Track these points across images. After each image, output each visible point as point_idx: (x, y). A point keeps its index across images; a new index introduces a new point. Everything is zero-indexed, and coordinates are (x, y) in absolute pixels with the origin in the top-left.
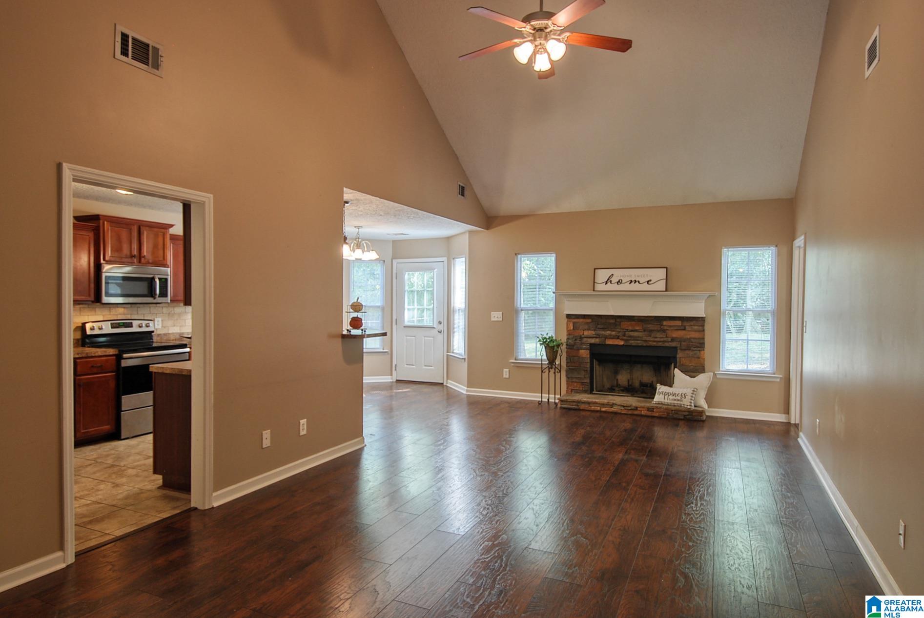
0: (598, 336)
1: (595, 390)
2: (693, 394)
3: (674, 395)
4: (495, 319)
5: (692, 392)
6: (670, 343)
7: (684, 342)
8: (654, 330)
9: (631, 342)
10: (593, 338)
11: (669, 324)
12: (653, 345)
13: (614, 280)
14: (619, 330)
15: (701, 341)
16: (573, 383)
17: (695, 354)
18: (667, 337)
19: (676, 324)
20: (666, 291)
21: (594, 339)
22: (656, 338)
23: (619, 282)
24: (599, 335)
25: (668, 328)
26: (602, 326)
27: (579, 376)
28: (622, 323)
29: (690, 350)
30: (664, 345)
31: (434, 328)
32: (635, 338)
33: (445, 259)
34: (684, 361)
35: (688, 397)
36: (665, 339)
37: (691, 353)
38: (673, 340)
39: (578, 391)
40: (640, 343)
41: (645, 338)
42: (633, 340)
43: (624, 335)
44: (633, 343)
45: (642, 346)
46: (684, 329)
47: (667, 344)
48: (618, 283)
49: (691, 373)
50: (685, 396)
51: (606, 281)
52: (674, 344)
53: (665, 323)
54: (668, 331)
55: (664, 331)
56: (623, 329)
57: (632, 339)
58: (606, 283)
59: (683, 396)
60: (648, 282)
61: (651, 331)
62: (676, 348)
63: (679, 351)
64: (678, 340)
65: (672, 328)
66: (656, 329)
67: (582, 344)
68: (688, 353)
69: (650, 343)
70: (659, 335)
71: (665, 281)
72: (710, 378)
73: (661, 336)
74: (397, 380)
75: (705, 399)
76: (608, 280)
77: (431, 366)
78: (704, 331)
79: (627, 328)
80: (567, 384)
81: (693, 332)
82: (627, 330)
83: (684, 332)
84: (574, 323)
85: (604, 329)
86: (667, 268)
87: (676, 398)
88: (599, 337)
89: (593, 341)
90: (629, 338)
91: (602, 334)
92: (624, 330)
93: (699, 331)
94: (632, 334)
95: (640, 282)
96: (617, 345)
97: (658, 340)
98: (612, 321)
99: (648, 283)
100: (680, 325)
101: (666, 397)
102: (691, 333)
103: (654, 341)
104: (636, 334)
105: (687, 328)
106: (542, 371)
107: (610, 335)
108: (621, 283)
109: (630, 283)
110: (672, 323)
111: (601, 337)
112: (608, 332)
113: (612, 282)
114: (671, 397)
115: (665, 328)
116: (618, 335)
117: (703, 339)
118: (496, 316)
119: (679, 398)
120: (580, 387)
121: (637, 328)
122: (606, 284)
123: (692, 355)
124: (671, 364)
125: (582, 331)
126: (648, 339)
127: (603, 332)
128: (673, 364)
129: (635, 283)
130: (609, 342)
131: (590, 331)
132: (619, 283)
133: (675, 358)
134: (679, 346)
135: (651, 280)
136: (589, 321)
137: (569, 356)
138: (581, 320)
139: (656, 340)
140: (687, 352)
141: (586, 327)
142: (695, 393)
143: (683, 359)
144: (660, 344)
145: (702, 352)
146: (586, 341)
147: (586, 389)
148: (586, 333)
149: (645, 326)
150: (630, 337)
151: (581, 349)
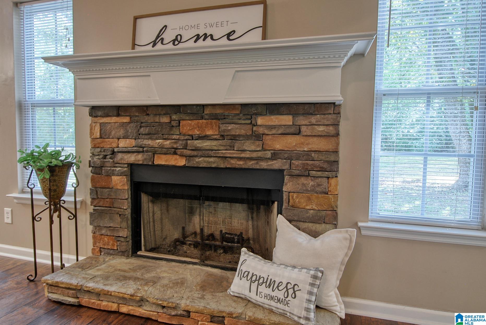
0: (141, 149)
1: (143, 248)
2: (312, 285)
3: (270, 284)
5: (310, 280)
6: (270, 163)
7: (297, 159)
8: (239, 136)
9: (197, 160)
10: (133, 152)
11: (270, 123)
12: (237, 166)
13: (168, 36)
14: (177, 137)
15: (332, 158)
16: (103, 236)
17: (319, 185)
18: (264, 150)
19: (283, 123)
21: (135, 154)
22: (244, 151)
23: (177, 40)
24: (143, 148)
25: (266, 132)
26: (147, 130)
27: (112, 225)
28: (182, 123)
29: (309, 175)
30: (258, 167)
32: (206, 153)
34: (297, 199)
35: (302, 295)
36: (260, 154)
37: (310, 183)
38: (275, 155)
39: (112, 251)
40: (213, 162)
41: (224, 152)
42: (201, 156)
43: (185, 147)
44: (201, 162)
45: (217, 169)
46: (299, 133)
47: (264, 165)
48: (174, 41)
49: (310, 225)
50: (294, 292)
51: (154, 39)
52: (276, 165)
54: (268, 137)
55: (258, 137)
56: (184, 135)
57: (200, 153)
58: (155, 43)
59: (291, 291)
60: (229, 36)
61: (234, 138)
62: (281, 171)
63: (286, 178)
64: (286, 156)
65: (274, 131)
66: (243, 132)
67: (115, 164)
68: (305, 182)
69: (233, 161)
70: (249, 146)
71: (261, 29)
72: (351, 241)
73: (253, 148)
75: (338, 288)
76: (158, 36)
78: (337, 135)
79: (190, 133)
80: (94, 237)
81: (315, 139)
82: (192, 136)
83: (297, 138)
84: (103, 126)
85: (150, 135)
87: (273, 294)
88: (143, 152)
89: (132, 158)
90: (195, 153)
91: (149, 146)
92: (187, 137)
93: (327, 136)
94: (199, 143)
95: (214, 38)
96: (174, 167)
97: (247, 155)
99: (229, 39)
100: (291, 123)
101: (254, 286)
102: (311, 140)
103: (240, 159)
104: (206, 144)
105: (303, 129)
106: (34, 218)
107: (162, 147)
108: (179, 42)
109: (196, 41)
110: (275, 120)
111: (147, 151)
112: (158, 141)
113: (164, 43)
114: (263, 289)
115: (261, 130)
116: (175, 146)
117: (336, 152)
119: (280, 295)
120: (113, 245)
121: (209, 132)
122: (154, 46)
123: (312, 186)
124: (273, 202)
125: (116, 140)
126: (229, 153)
127: (150, 142)
128: (276, 203)
129: (205, 39)
130: (161, 160)
131: (127, 141)
132: (176, 43)
133: (280, 191)
134: (286, 167)
135: (234, 31)
136: (127, 119)
137: (96, 188)
138: (114, 119)
139: (243, 155)
140: (303, 180)
141: (121, 132)
142: (318, 282)
143: (295, 195)
144: (251, 165)
145: (333, 181)
146: (121, 159)
147: (123, 248)
148: (123, 144)
149: (223, 127)
150: (196, 149)
151: (114, 175)
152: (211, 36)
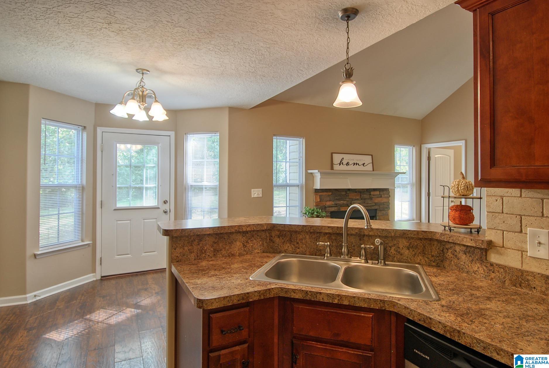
0: (336, 205)
4: (256, 196)
6: (374, 207)
7: (381, 205)
8: (366, 199)
10: (333, 207)
13: (345, 162)
14: (348, 200)
15: (389, 204)
20: (373, 171)
23: (348, 164)
26: (338, 198)
28: (350, 194)
29: (384, 210)
30: (371, 209)
31: (159, 208)
33: (172, 134)
38: (376, 204)
46: (381, 197)
51: (339, 162)
52: (376, 207)
53: (372, 193)
54: (373, 199)
56: (350, 199)
60: (363, 164)
62: (376, 210)
64: (378, 205)
65: (375, 196)
66: (367, 197)
68: (383, 212)
71: (372, 164)
74: (102, 277)
76: (341, 162)
77: (154, 252)
78: (389, 198)
79: (353, 198)
83: (380, 199)
84: (320, 196)
85: (339, 200)
86: (372, 155)
89: (333, 209)
91: (339, 204)
98: (344, 193)
99: (363, 166)
100: (379, 194)
102: (384, 199)
103: (367, 206)
105: (382, 195)
108: (349, 165)
109: (354, 165)
110: (375, 193)
111: (338, 206)
112: (341, 202)
113: (344, 164)
115: (372, 196)
116: (347, 203)
117: (389, 202)
118: (256, 193)
121: (357, 198)
122: (340, 165)
123: (385, 213)
125: (326, 202)
127: (339, 202)
129: (356, 165)
130: (343, 209)
131: (330, 202)
133: (376, 216)
134: (378, 208)
135: (365, 163)
136: (330, 193)
138: (325, 193)
141: (328, 199)
143: (381, 217)
146: (328, 210)
148: (328, 203)
149: (362, 196)
152: (358, 164)
